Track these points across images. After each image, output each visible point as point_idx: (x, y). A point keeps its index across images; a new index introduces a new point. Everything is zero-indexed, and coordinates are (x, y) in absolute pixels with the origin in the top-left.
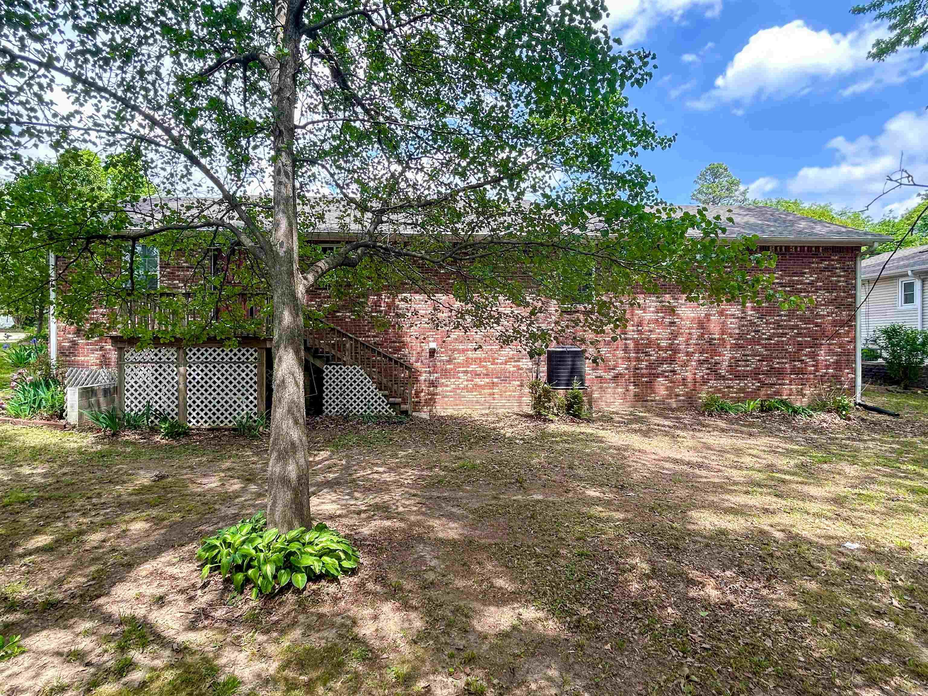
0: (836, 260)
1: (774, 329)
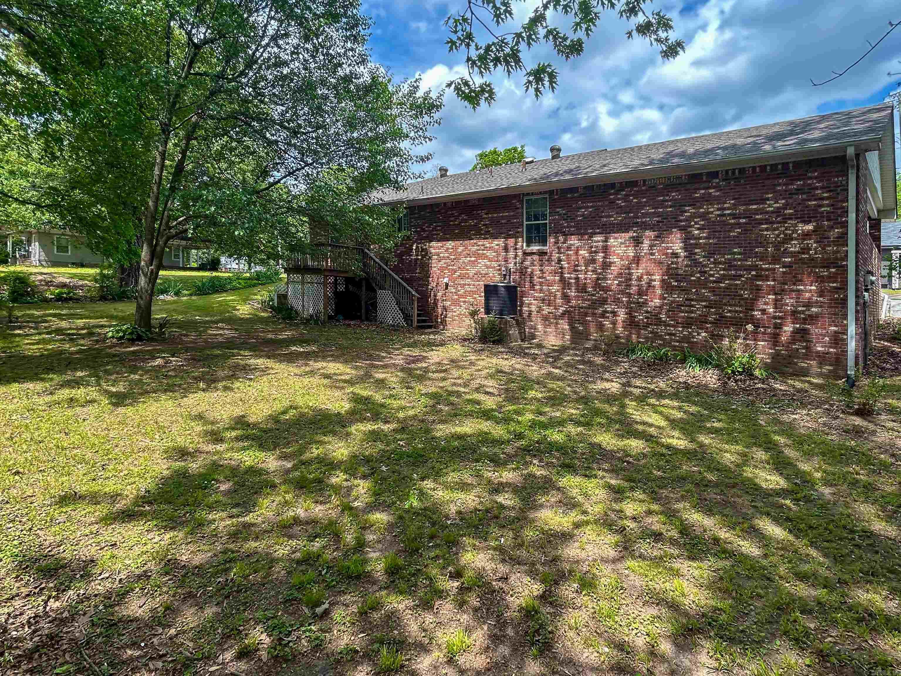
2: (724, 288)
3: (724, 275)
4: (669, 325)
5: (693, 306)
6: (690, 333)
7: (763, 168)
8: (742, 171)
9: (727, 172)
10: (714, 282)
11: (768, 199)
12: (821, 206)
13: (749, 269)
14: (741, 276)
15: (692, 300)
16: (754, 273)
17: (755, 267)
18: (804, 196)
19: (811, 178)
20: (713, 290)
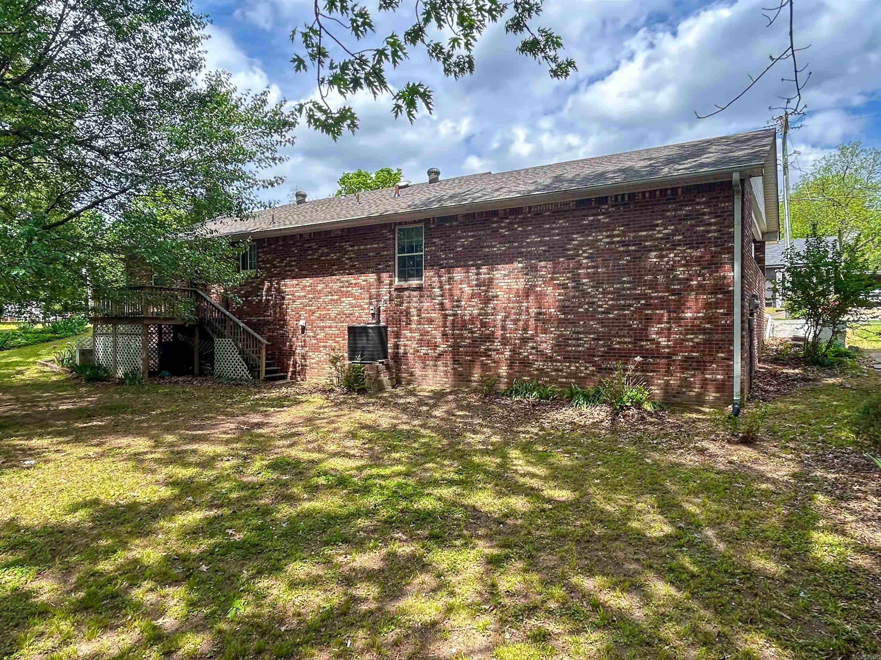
0: (704, 203)
1: (612, 299)
2: (613, 319)
3: (613, 305)
4: (556, 361)
5: (580, 339)
6: (577, 368)
7: (652, 193)
8: (632, 196)
9: (616, 197)
10: (603, 313)
11: (657, 225)
12: (709, 232)
13: (637, 298)
14: (630, 305)
15: (580, 333)
16: (643, 302)
17: (645, 296)
18: (693, 222)
19: (699, 203)
20: (601, 322)
